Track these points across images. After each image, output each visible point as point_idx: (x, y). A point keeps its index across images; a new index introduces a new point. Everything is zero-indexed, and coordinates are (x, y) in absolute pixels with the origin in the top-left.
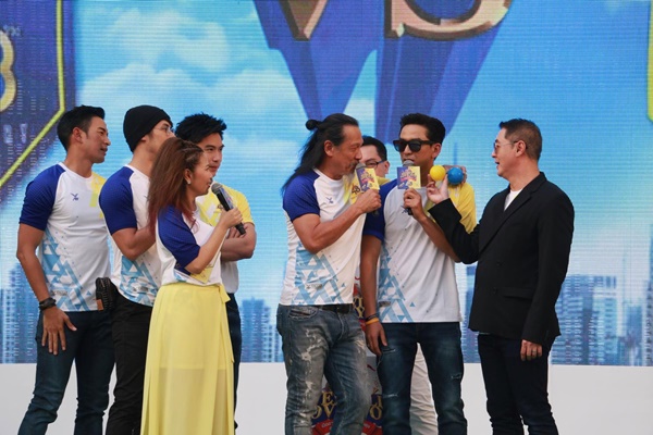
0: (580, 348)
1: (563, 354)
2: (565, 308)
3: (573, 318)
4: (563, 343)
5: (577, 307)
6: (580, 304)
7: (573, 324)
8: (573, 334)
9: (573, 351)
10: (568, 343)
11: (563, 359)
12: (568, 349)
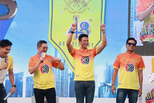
0: (32, 93)
1: (28, 95)
2: (29, 84)
3: (31, 86)
4: (28, 92)
5: (32, 84)
6: (32, 83)
7: (31, 88)
8: (31, 90)
9: (30, 94)
10: (29, 92)
11: (28, 96)
12: (29, 94)
